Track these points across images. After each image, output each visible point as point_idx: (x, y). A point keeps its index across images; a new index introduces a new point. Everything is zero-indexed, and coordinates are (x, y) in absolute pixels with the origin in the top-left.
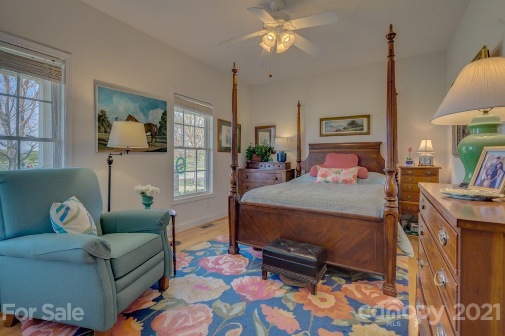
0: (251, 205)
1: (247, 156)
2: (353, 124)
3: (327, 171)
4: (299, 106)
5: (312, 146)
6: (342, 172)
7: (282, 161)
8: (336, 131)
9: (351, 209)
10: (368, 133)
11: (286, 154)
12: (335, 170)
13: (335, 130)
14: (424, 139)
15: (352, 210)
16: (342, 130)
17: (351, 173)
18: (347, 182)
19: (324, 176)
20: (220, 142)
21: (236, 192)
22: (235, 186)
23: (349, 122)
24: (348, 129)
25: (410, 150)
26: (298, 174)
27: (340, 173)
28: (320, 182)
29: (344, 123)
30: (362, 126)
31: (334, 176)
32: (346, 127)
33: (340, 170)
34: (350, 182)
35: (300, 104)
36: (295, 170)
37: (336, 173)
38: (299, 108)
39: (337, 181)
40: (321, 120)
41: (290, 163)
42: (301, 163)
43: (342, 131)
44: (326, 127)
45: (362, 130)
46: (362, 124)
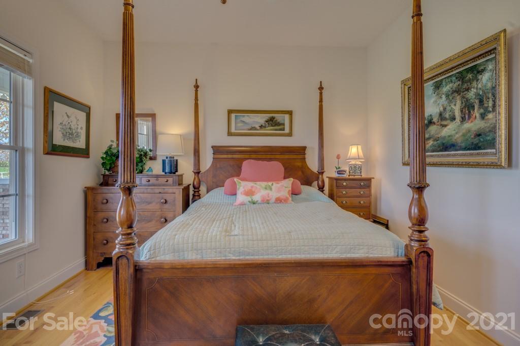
0: (174, 268)
1: (103, 164)
2: (272, 122)
3: (252, 187)
4: (197, 87)
5: (217, 150)
6: (273, 187)
7: (171, 172)
8: (251, 129)
9: (359, 249)
10: (290, 134)
11: (177, 160)
12: (264, 184)
13: (249, 127)
14: (355, 145)
15: (361, 251)
16: (259, 128)
17: (286, 187)
18: (281, 201)
19: (249, 193)
20: (48, 134)
21: (133, 244)
22: (129, 231)
23: (268, 118)
24: (265, 127)
25: (338, 157)
26: (195, 192)
27: (271, 189)
28: (243, 204)
29: (261, 119)
30: (283, 124)
31: (264, 192)
32: (263, 125)
33: (270, 184)
34: (286, 200)
35: (199, 84)
36: (191, 187)
37: (266, 188)
38: (196, 91)
39: (268, 200)
40: (230, 112)
41: (182, 176)
42: (200, 175)
43: (258, 130)
44: (236, 123)
45: (283, 130)
46: (282, 122)
